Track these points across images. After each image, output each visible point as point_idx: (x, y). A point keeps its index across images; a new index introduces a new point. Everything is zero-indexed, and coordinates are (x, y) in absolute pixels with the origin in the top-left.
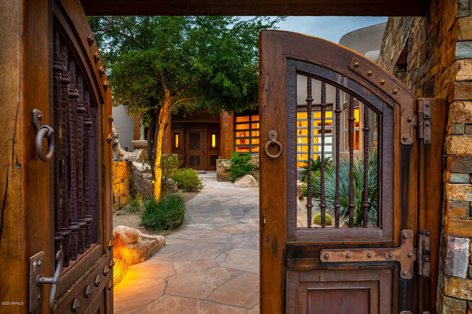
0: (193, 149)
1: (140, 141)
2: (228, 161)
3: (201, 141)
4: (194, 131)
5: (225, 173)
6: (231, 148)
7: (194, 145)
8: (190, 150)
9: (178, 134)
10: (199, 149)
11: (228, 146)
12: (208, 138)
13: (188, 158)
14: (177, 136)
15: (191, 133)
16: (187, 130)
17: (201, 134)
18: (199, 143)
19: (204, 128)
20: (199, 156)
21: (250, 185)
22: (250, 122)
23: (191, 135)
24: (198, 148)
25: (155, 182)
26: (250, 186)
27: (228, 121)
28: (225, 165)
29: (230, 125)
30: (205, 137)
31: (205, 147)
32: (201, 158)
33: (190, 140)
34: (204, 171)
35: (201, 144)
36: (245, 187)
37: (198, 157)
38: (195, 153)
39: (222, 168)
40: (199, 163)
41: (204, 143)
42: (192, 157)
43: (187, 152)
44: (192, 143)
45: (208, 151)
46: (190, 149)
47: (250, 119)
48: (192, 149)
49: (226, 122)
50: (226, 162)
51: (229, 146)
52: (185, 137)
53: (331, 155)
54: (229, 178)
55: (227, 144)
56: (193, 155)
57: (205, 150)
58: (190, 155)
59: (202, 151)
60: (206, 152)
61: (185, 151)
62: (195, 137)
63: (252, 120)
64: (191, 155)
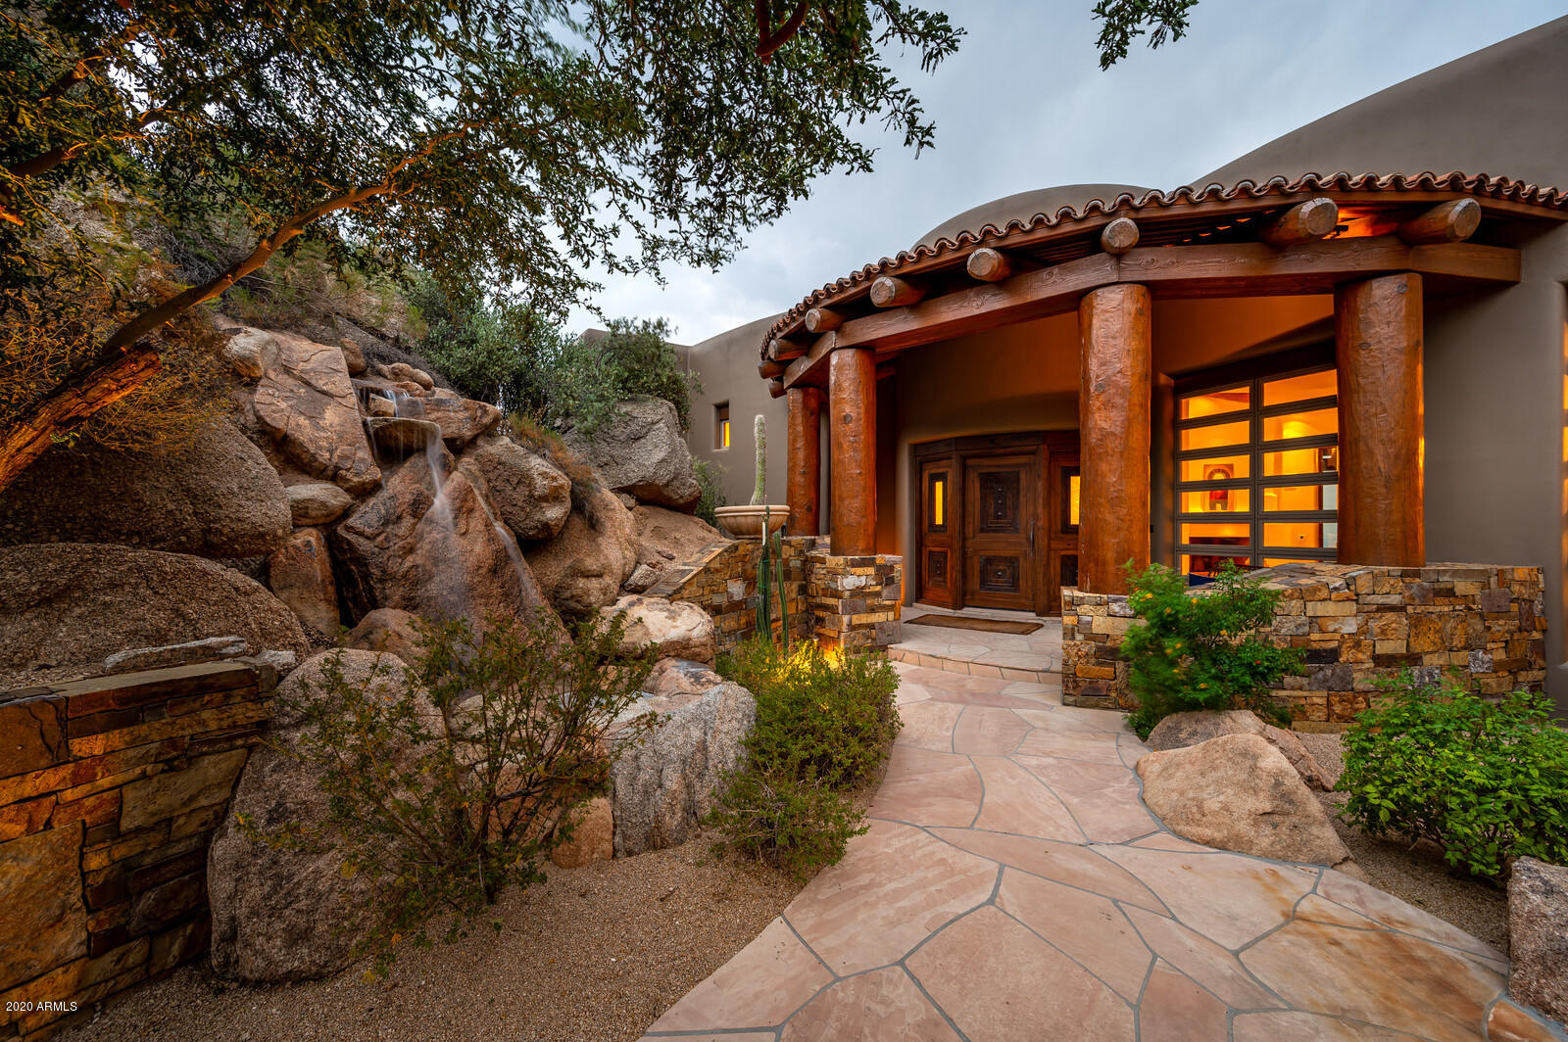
0: (994, 531)
1: (751, 507)
2: (1115, 607)
3: (1022, 500)
4: (997, 466)
5: (1099, 664)
6: (1136, 537)
7: (998, 517)
8: (984, 535)
9: (942, 477)
10: (1016, 530)
11: (1119, 529)
12: (1050, 488)
13: (976, 565)
14: (939, 486)
15: (989, 474)
16: (970, 462)
17: (1023, 476)
18: (1016, 508)
19: (1033, 453)
20: (1017, 559)
21: (1265, 839)
22: (1256, 414)
23: (987, 480)
24: (1013, 527)
26: (1264, 842)
27: (1118, 400)
28: (1100, 623)
29: (1128, 423)
30: (1040, 485)
31: (1041, 523)
32: (1024, 565)
33: (983, 498)
34: (1033, 615)
35: (1025, 513)
36: (1222, 846)
37: (1012, 561)
38: (1001, 545)
39: (1079, 637)
40: (1015, 584)
41: (1035, 508)
42: (989, 560)
43: (969, 543)
44: (992, 510)
45: (1050, 539)
46: (982, 530)
48: (988, 531)
49: (1108, 405)
50: (1102, 610)
51: (1125, 526)
52: (963, 490)
54: (1120, 693)
55: (1110, 518)
56: (992, 553)
57: (1041, 533)
58: (982, 553)
59: (1028, 539)
60: (1042, 542)
61: (964, 539)
62: (1000, 487)
63: (1268, 401)
64: (987, 553)
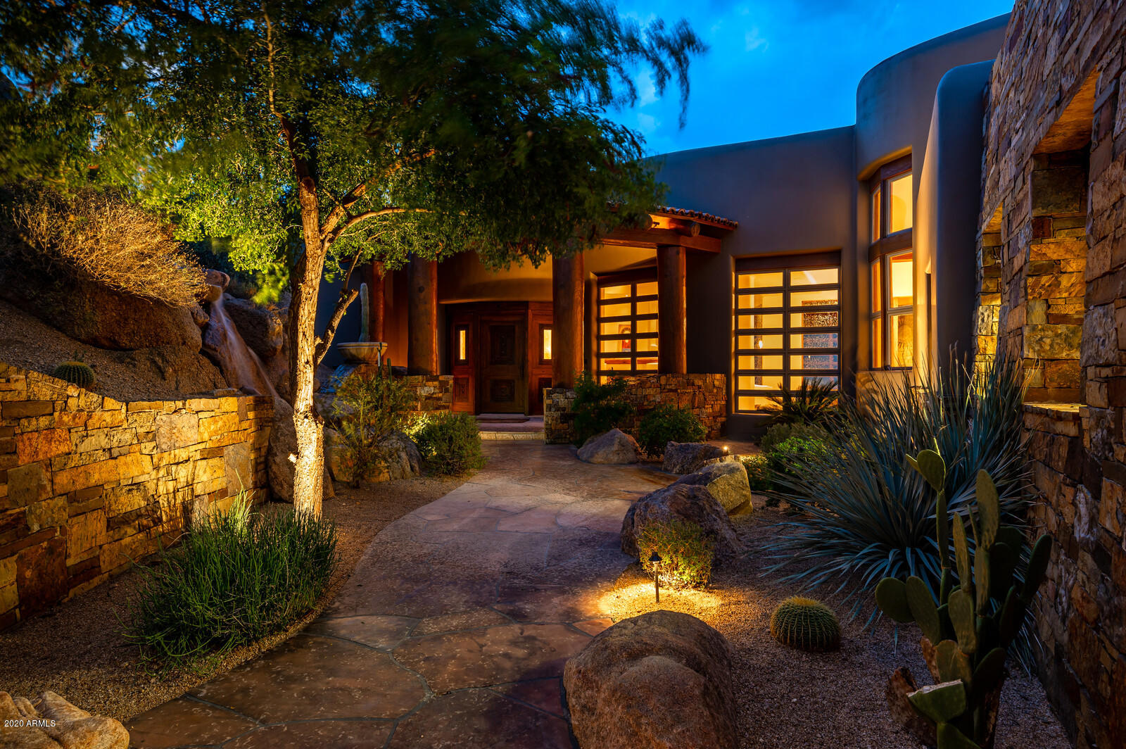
0: (499, 363)
2: (569, 394)
3: (516, 343)
4: (501, 322)
5: (562, 423)
7: (502, 354)
9: (466, 328)
10: (513, 363)
13: (488, 386)
14: (463, 333)
15: (495, 326)
16: (484, 318)
17: (517, 329)
18: (513, 348)
19: (523, 315)
20: (513, 381)
21: (616, 455)
22: (634, 300)
23: (495, 330)
24: (511, 361)
25: (297, 458)
26: (615, 459)
28: (562, 402)
32: (517, 386)
33: (493, 343)
34: (522, 415)
35: (518, 352)
36: (603, 463)
37: (510, 383)
38: (504, 372)
39: (553, 409)
40: (511, 396)
41: (524, 349)
42: (496, 382)
43: (484, 372)
44: (498, 350)
45: (533, 368)
46: (492, 364)
47: (634, 290)
48: (495, 364)
52: (480, 337)
53: (833, 379)
54: (571, 435)
56: (498, 378)
58: (492, 378)
61: (481, 369)
62: (502, 336)
63: (639, 294)
64: (495, 378)
